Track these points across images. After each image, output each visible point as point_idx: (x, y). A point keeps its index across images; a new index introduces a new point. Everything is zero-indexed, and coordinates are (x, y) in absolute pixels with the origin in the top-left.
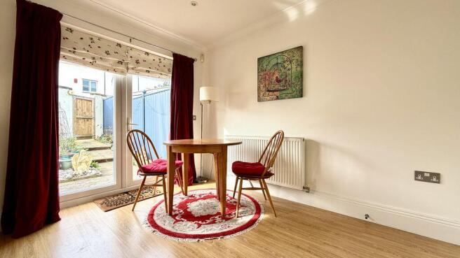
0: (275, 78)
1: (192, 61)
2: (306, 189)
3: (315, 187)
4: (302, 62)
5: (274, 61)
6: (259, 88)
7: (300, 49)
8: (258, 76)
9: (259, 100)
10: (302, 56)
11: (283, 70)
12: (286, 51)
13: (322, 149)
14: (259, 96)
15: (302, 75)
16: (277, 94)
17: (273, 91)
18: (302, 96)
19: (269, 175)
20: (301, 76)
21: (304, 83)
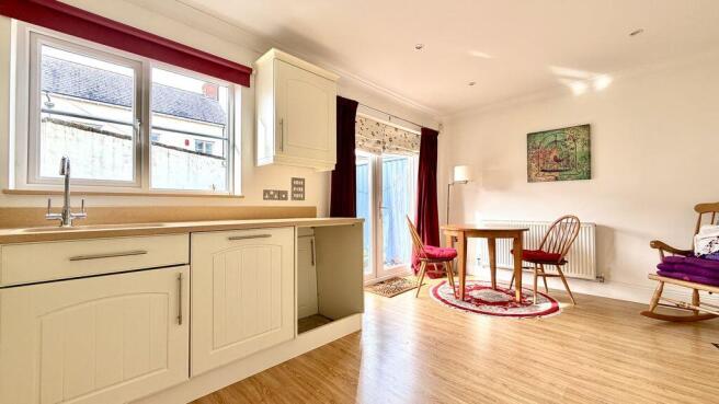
0: (552, 157)
1: (436, 133)
2: (601, 279)
3: (609, 276)
4: (589, 141)
5: (552, 138)
6: (529, 168)
7: (587, 127)
8: (528, 154)
9: (530, 180)
10: (589, 135)
11: (564, 149)
12: (568, 129)
13: (619, 236)
14: (529, 176)
15: (590, 156)
16: (557, 174)
17: (550, 171)
18: (589, 178)
19: (563, 262)
20: (588, 157)
21: (593, 164)
